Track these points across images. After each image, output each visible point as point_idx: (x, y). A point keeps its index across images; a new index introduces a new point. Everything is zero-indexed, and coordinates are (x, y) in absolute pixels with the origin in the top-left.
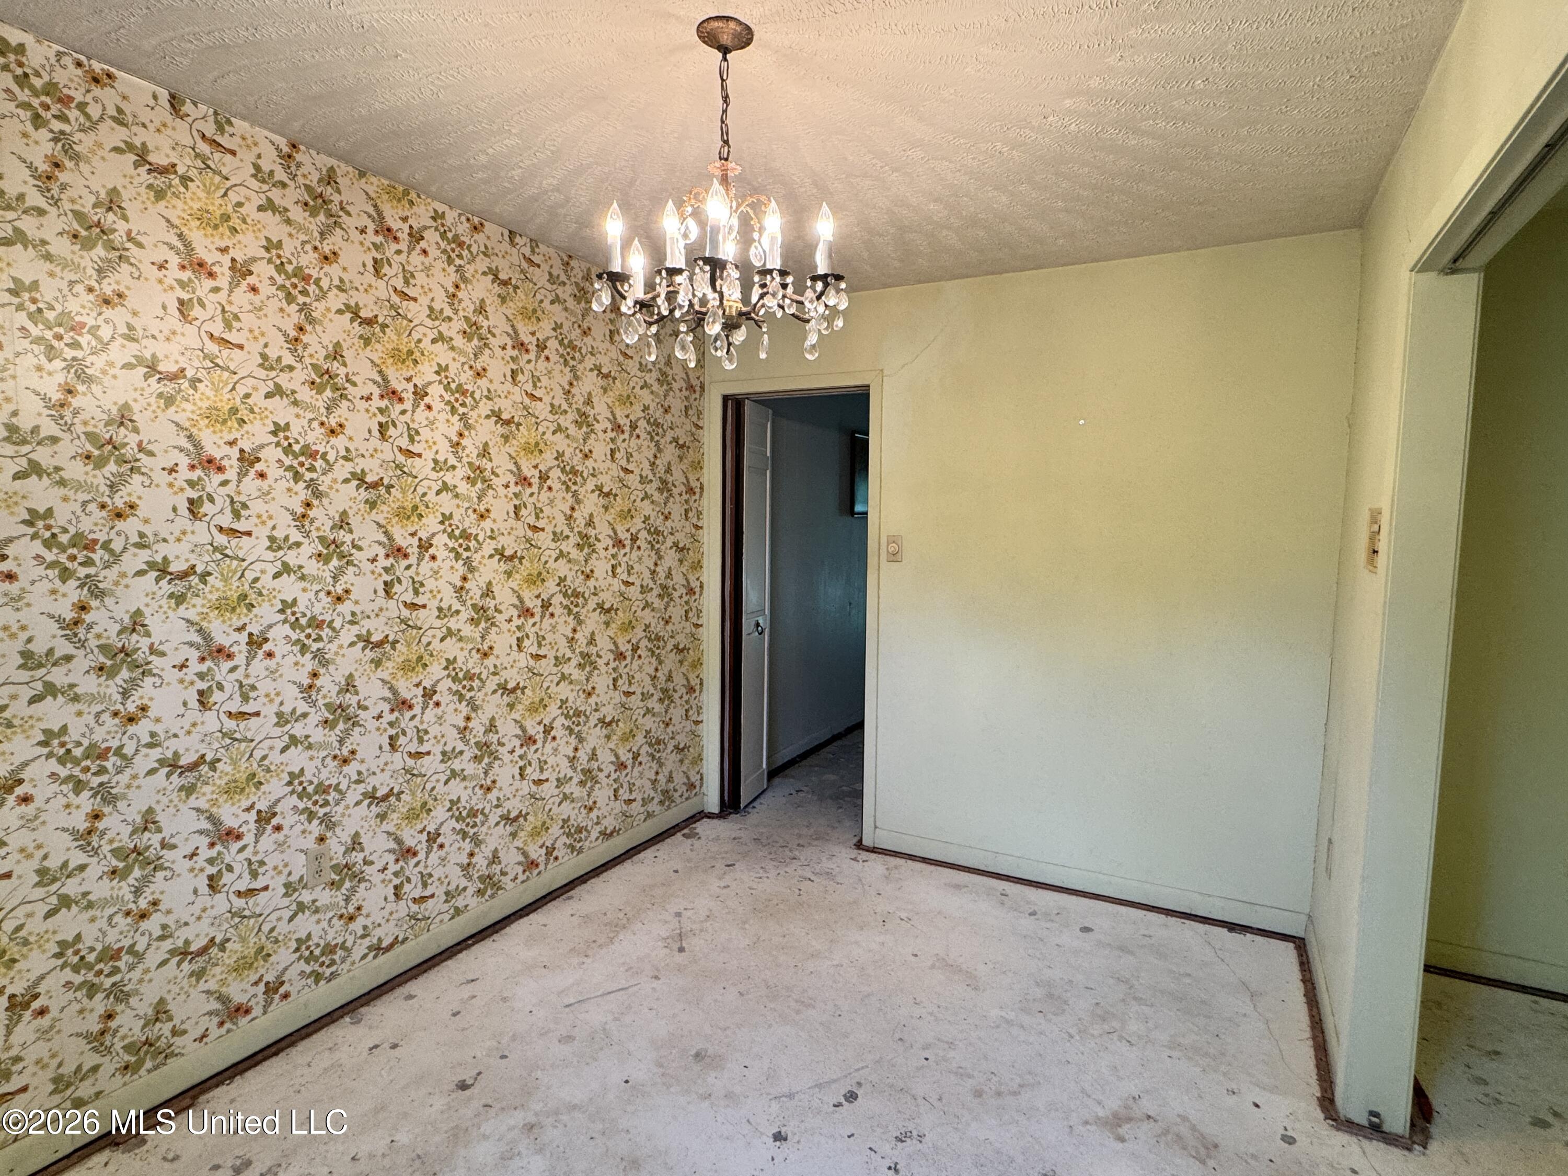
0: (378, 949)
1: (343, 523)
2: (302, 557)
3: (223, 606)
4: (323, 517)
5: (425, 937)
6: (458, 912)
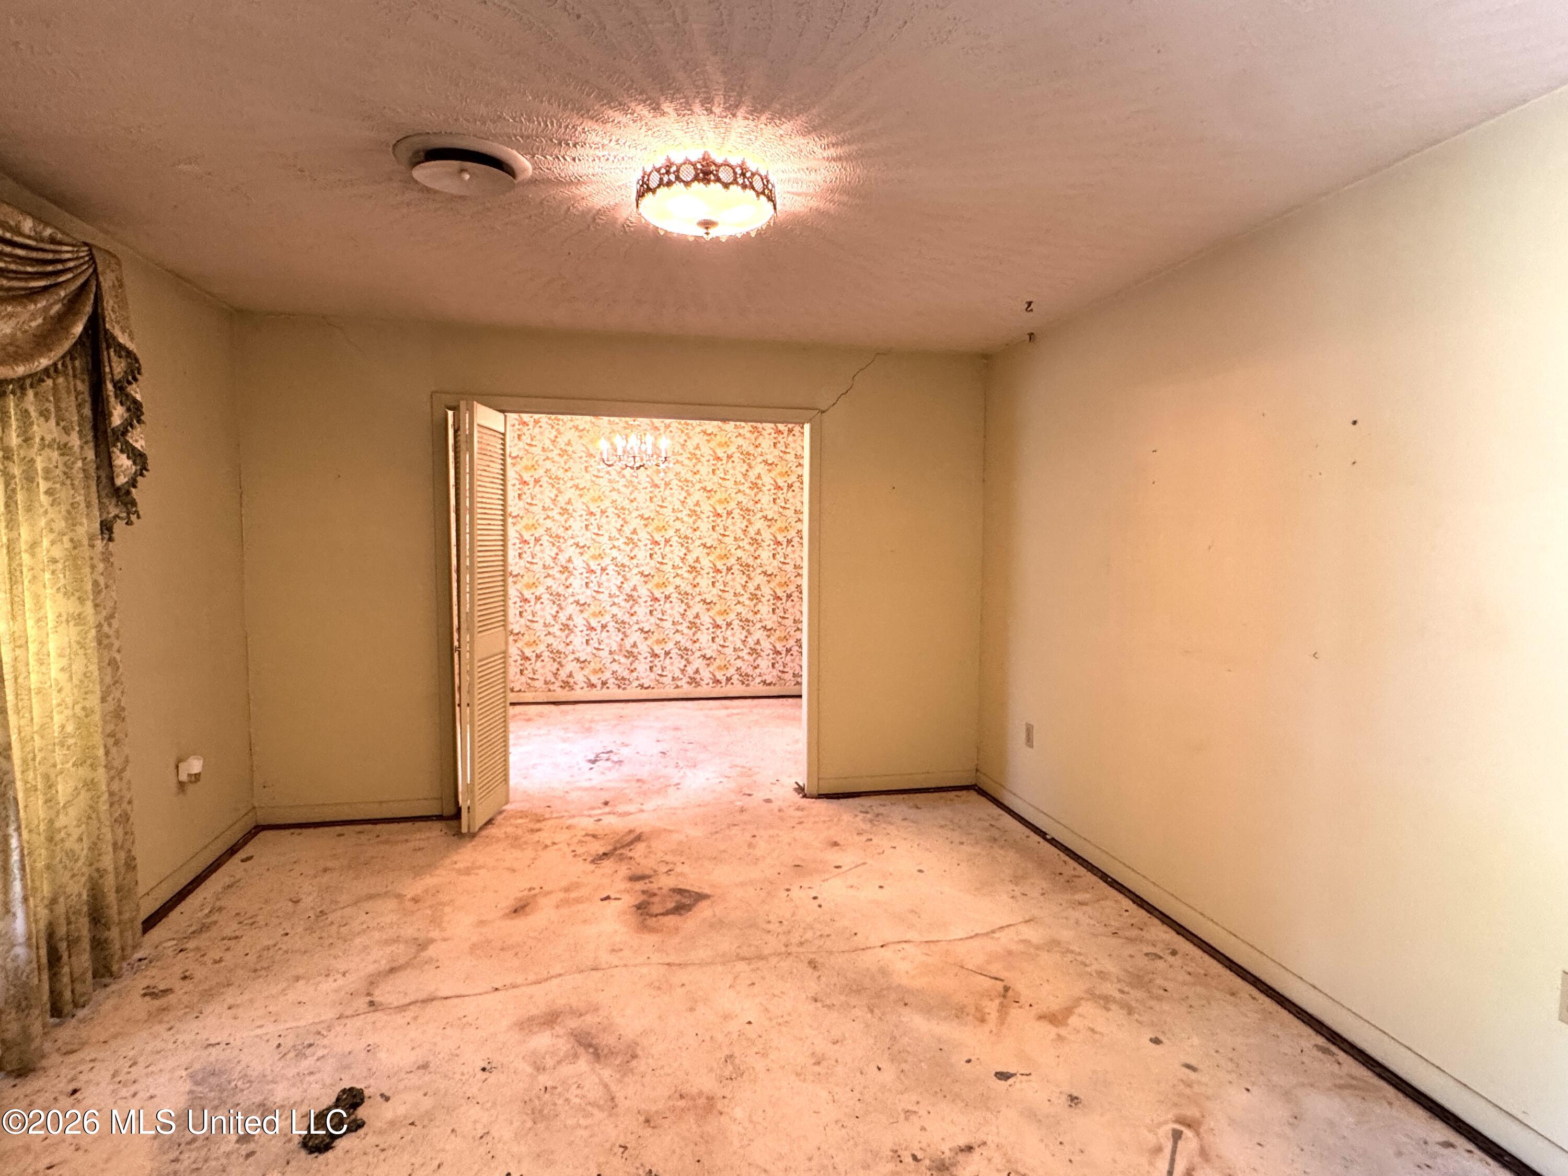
0: (642, 686)
1: (634, 532)
2: (620, 543)
3: (594, 557)
4: (627, 530)
5: (662, 690)
6: (677, 687)
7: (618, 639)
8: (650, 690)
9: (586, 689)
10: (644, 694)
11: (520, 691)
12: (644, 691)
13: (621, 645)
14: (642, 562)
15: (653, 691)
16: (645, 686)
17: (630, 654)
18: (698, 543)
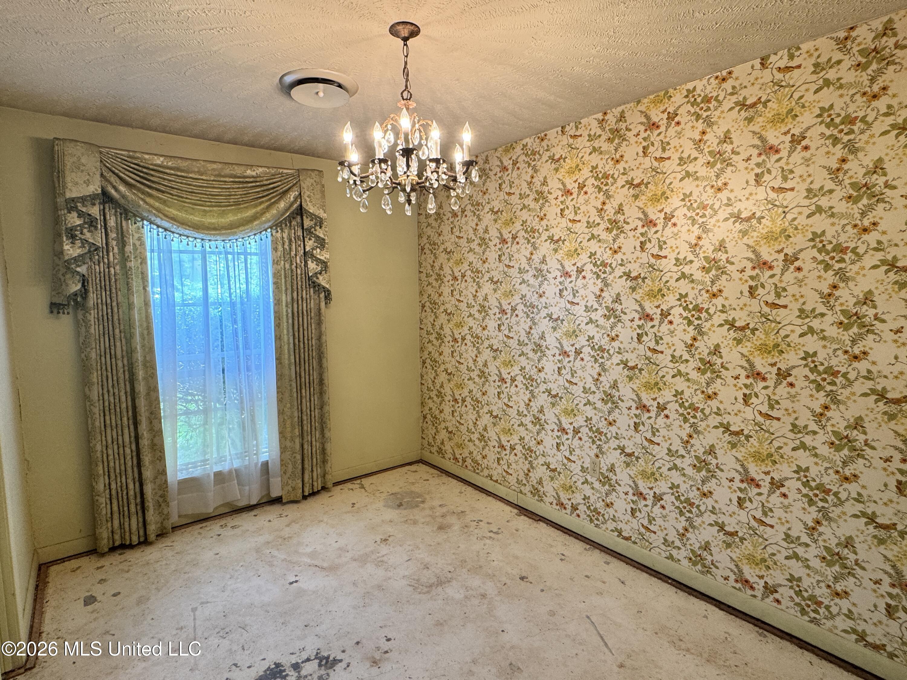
7: (592, 454)
8: (629, 543)
9: (554, 506)
10: (621, 546)
11: (496, 481)
12: (620, 540)
13: (594, 463)
14: (626, 345)
15: (635, 546)
16: (624, 534)
17: (605, 480)
18: (718, 319)
